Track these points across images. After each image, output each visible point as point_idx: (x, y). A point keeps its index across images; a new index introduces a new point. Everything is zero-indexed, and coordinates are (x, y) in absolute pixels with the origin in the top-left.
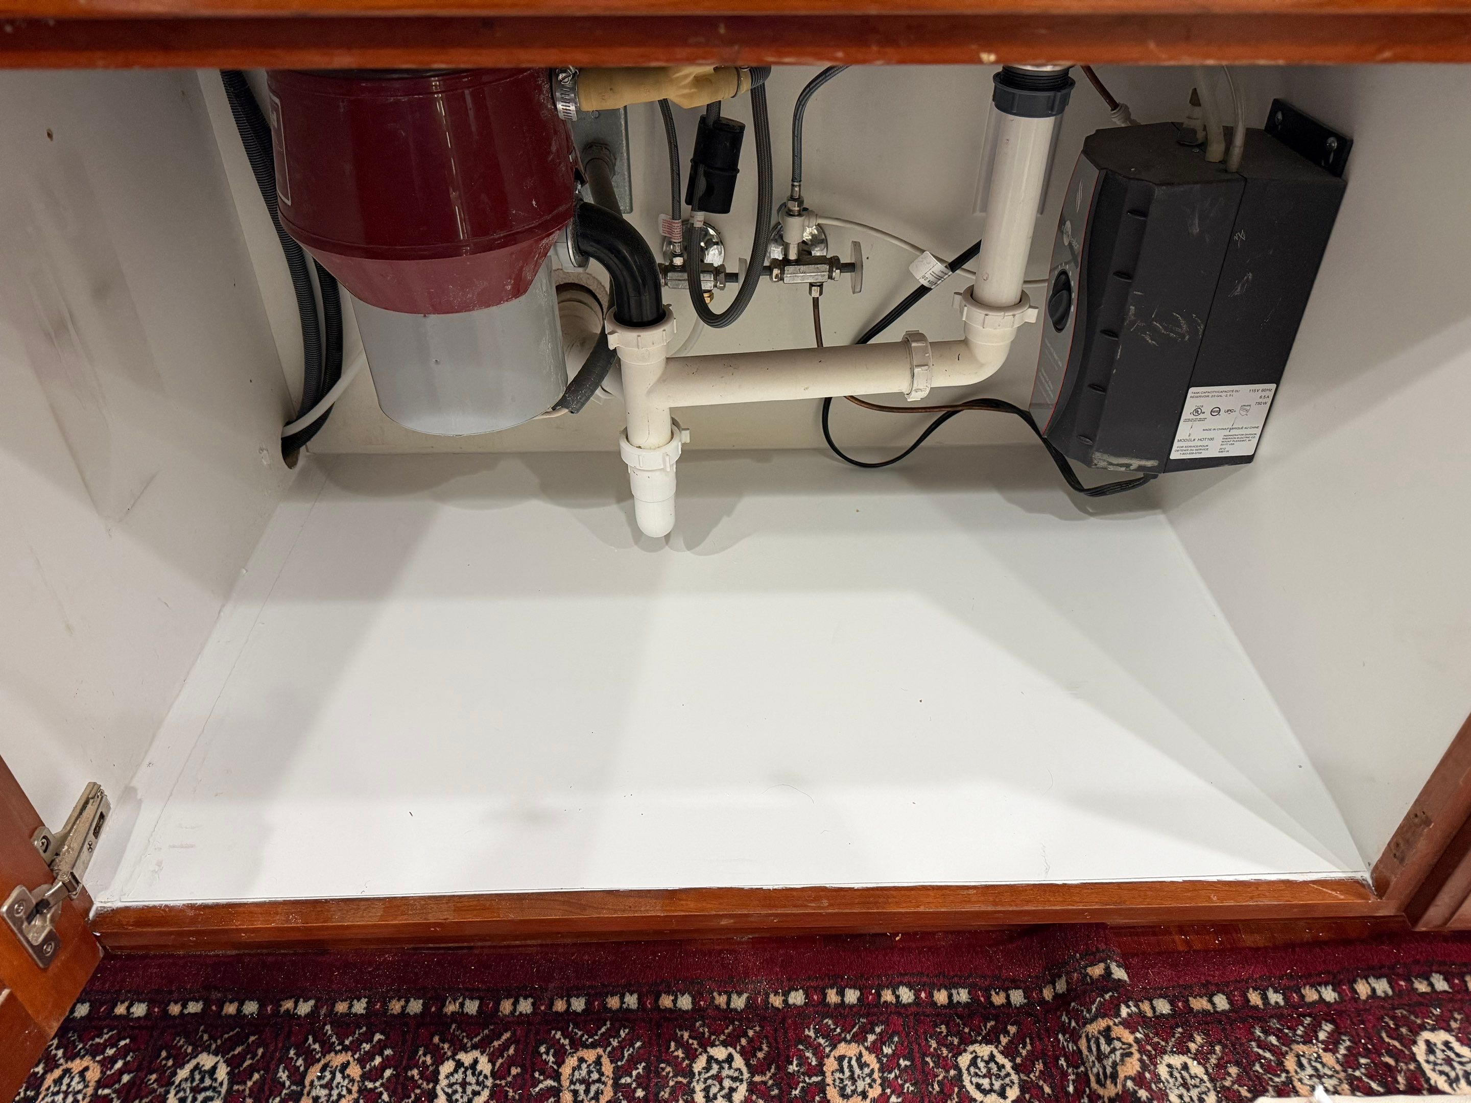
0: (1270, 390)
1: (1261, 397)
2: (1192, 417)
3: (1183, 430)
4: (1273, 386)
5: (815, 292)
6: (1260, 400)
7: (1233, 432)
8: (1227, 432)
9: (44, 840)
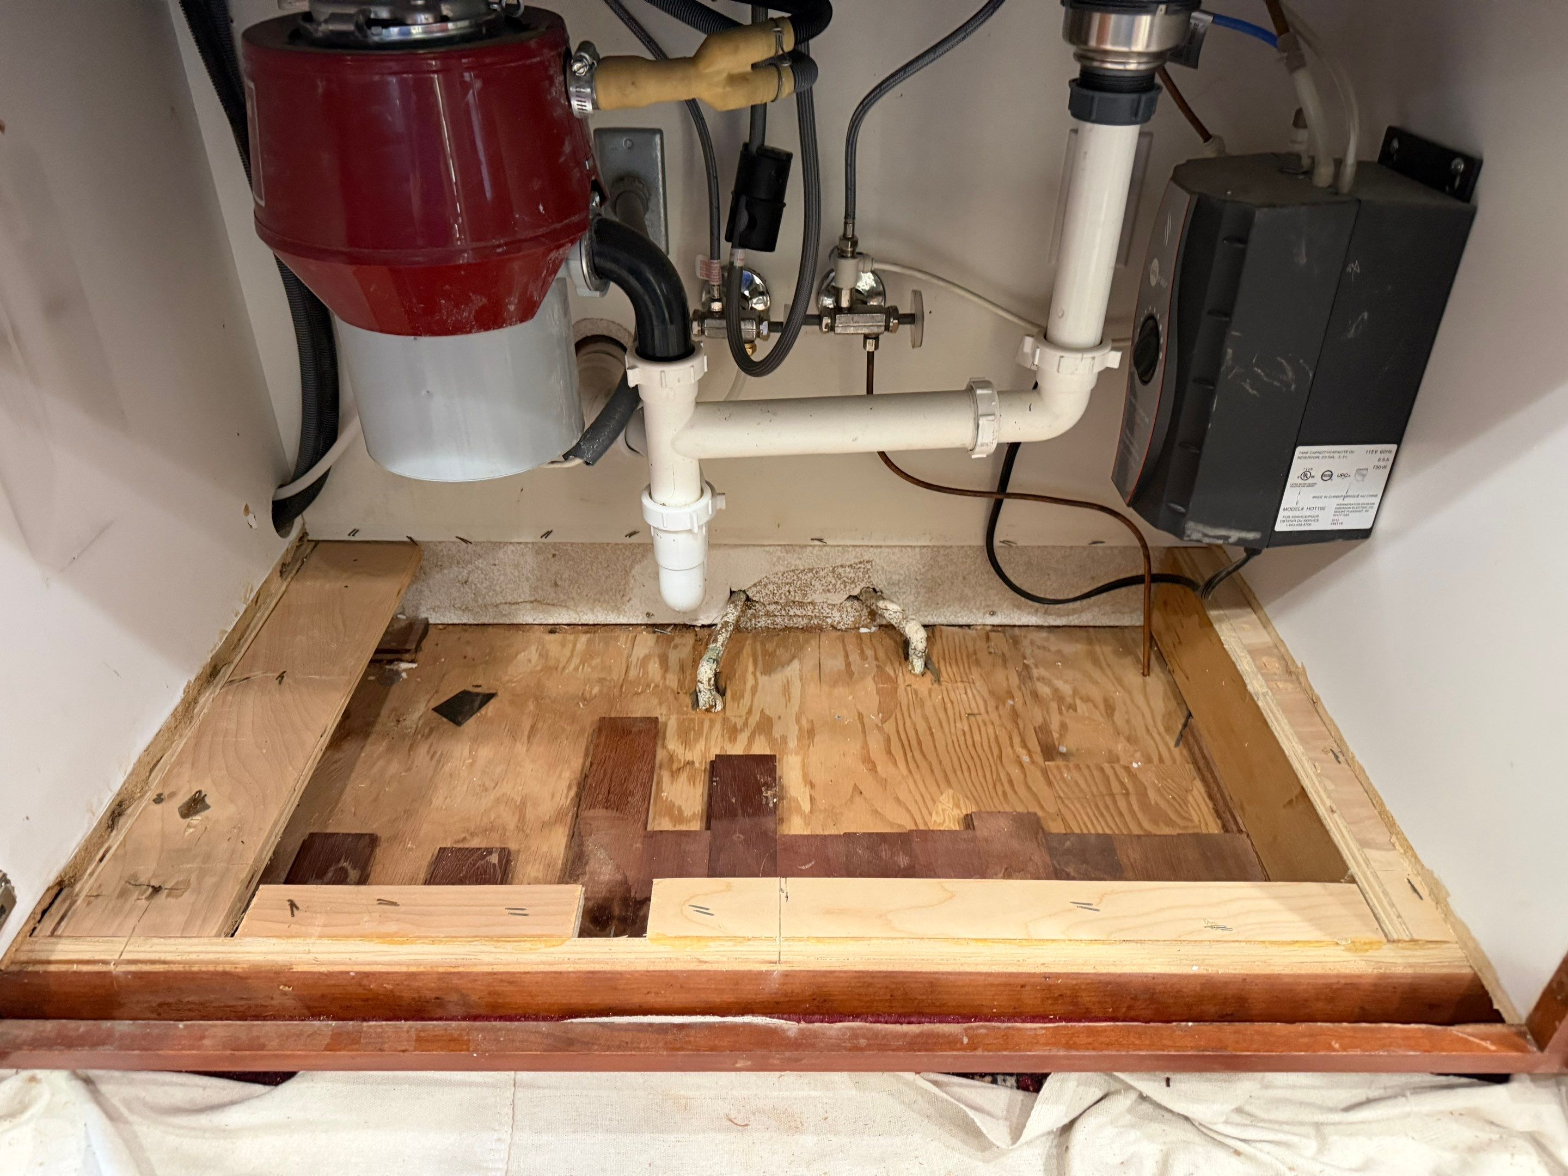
0: (1390, 452)
1: (1379, 460)
2: (1300, 481)
3: (1290, 497)
4: (1394, 447)
5: (870, 346)
6: (1377, 464)
7: (1347, 501)
8: (1340, 501)
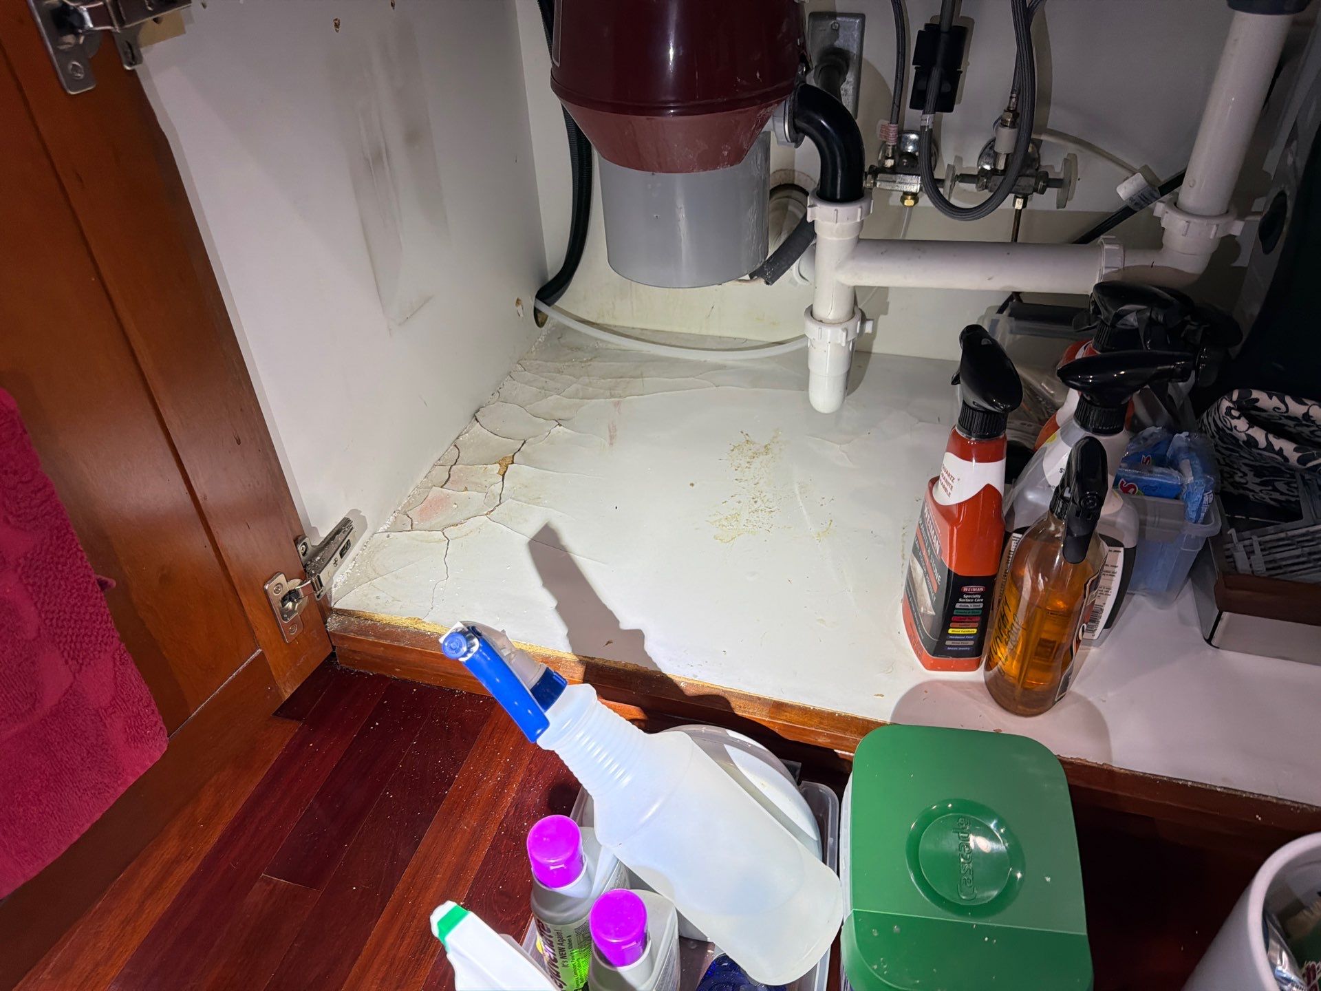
5: (1019, 204)
9: (304, 546)
